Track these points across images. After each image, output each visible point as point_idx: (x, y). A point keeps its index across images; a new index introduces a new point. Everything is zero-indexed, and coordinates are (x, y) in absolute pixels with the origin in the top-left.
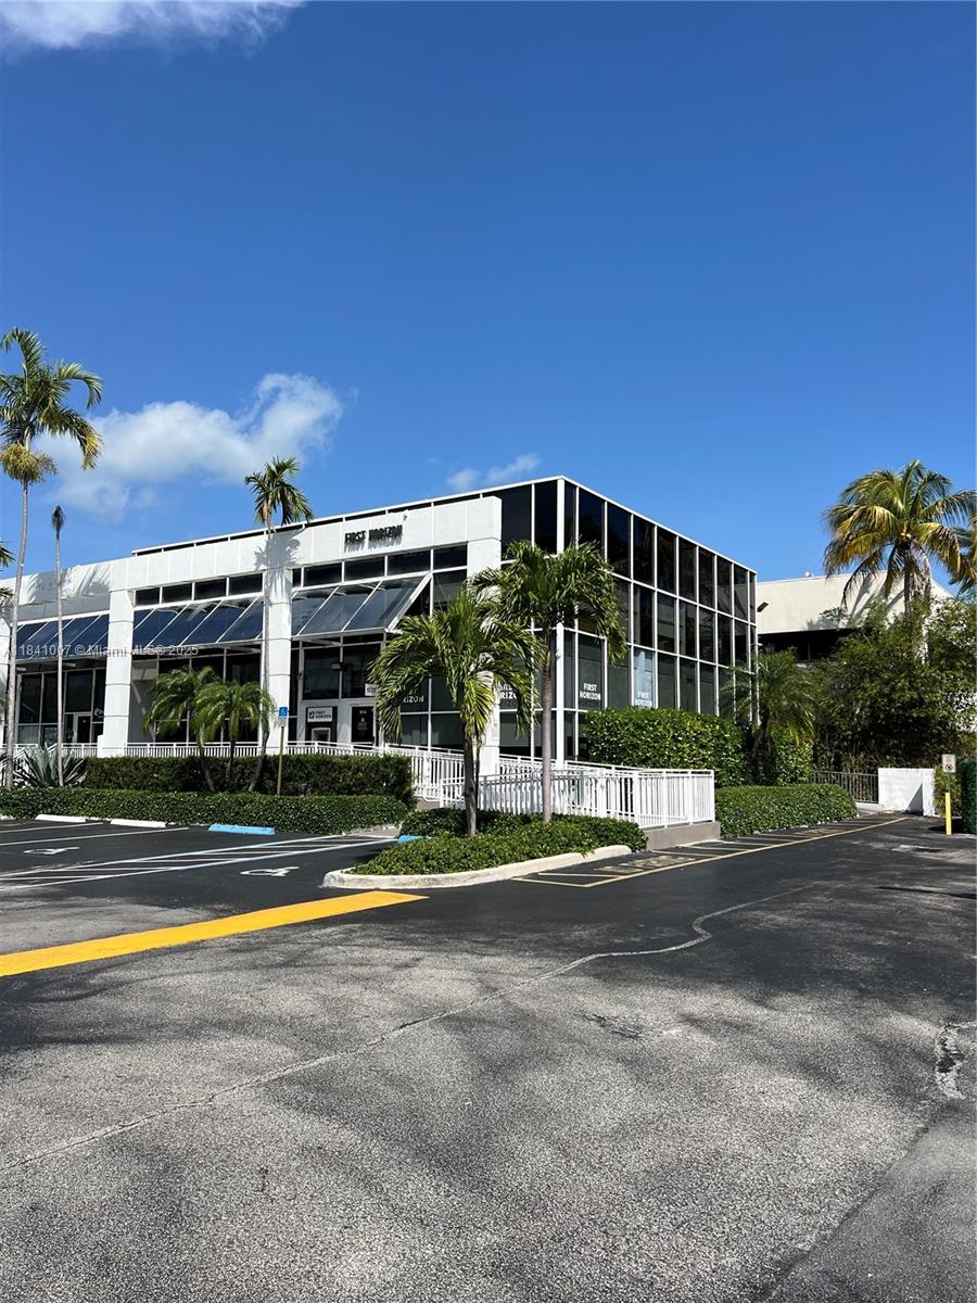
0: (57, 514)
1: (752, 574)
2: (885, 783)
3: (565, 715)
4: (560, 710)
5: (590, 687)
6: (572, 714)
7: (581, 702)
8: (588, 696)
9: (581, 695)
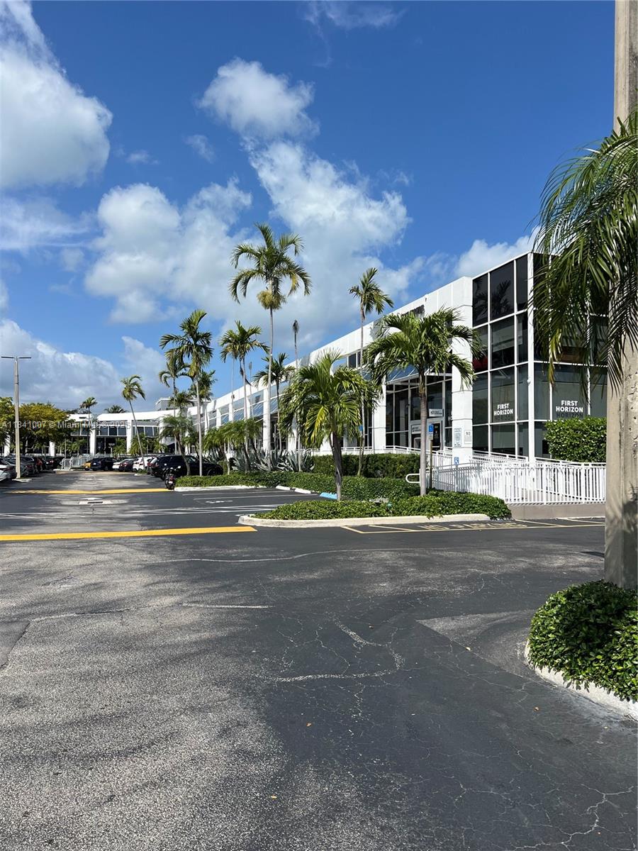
0: (295, 326)
3: (537, 425)
4: (531, 421)
5: (569, 403)
6: (545, 423)
7: (557, 415)
8: (566, 409)
9: (558, 409)
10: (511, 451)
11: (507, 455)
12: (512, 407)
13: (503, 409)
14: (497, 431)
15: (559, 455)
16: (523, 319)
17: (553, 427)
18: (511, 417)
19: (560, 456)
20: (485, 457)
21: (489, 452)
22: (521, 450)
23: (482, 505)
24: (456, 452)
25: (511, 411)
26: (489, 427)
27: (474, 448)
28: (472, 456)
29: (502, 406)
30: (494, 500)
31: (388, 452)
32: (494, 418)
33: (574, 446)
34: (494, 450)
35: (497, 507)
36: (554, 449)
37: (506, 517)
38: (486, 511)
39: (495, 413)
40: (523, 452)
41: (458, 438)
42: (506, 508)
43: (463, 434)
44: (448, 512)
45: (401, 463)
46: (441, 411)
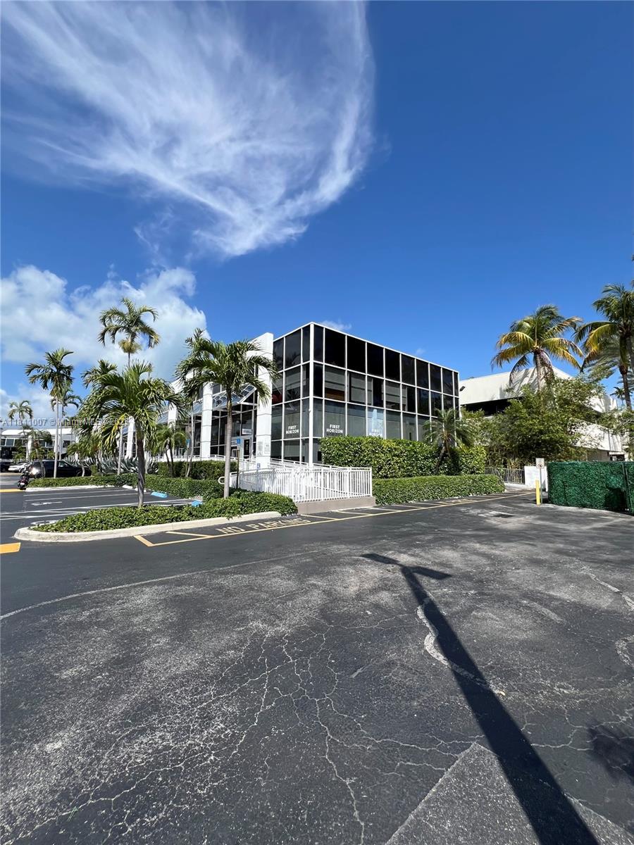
1: (456, 374)
2: (528, 474)
3: (315, 441)
4: (311, 438)
5: (334, 426)
6: (320, 440)
7: (327, 434)
8: (333, 431)
9: (328, 430)
10: (297, 459)
11: (295, 462)
12: (298, 428)
13: (292, 429)
14: (287, 445)
15: (329, 461)
16: (307, 367)
17: (325, 442)
18: (297, 435)
19: (330, 463)
20: (279, 464)
21: (282, 459)
22: (303, 458)
23: (275, 504)
24: (258, 460)
25: (298, 431)
26: (283, 443)
27: (272, 457)
28: (270, 463)
29: (292, 428)
30: (284, 499)
31: (211, 459)
32: (287, 436)
33: (339, 456)
34: (285, 458)
35: (287, 505)
36: (326, 458)
37: (293, 513)
38: (278, 509)
39: (287, 432)
40: (305, 459)
41: (260, 449)
42: (294, 506)
43: (264, 446)
44: (246, 512)
45: (218, 468)
46: (250, 430)
